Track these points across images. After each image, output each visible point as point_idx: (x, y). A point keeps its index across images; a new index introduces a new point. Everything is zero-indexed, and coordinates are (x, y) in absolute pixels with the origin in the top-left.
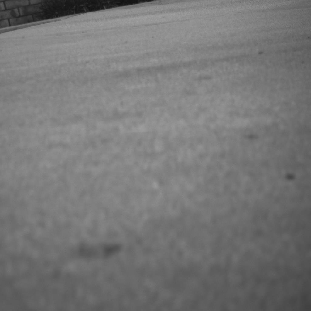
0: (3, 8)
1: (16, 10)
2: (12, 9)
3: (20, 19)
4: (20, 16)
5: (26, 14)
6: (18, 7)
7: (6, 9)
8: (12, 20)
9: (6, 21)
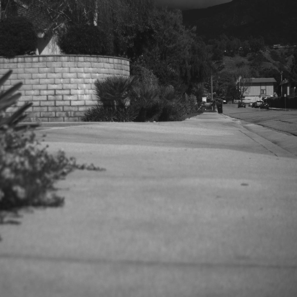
0: (62, 110)
1: (69, 113)
2: (67, 112)
3: (71, 118)
5: (75, 116)
6: (71, 111)
8: (66, 118)
9: (62, 118)
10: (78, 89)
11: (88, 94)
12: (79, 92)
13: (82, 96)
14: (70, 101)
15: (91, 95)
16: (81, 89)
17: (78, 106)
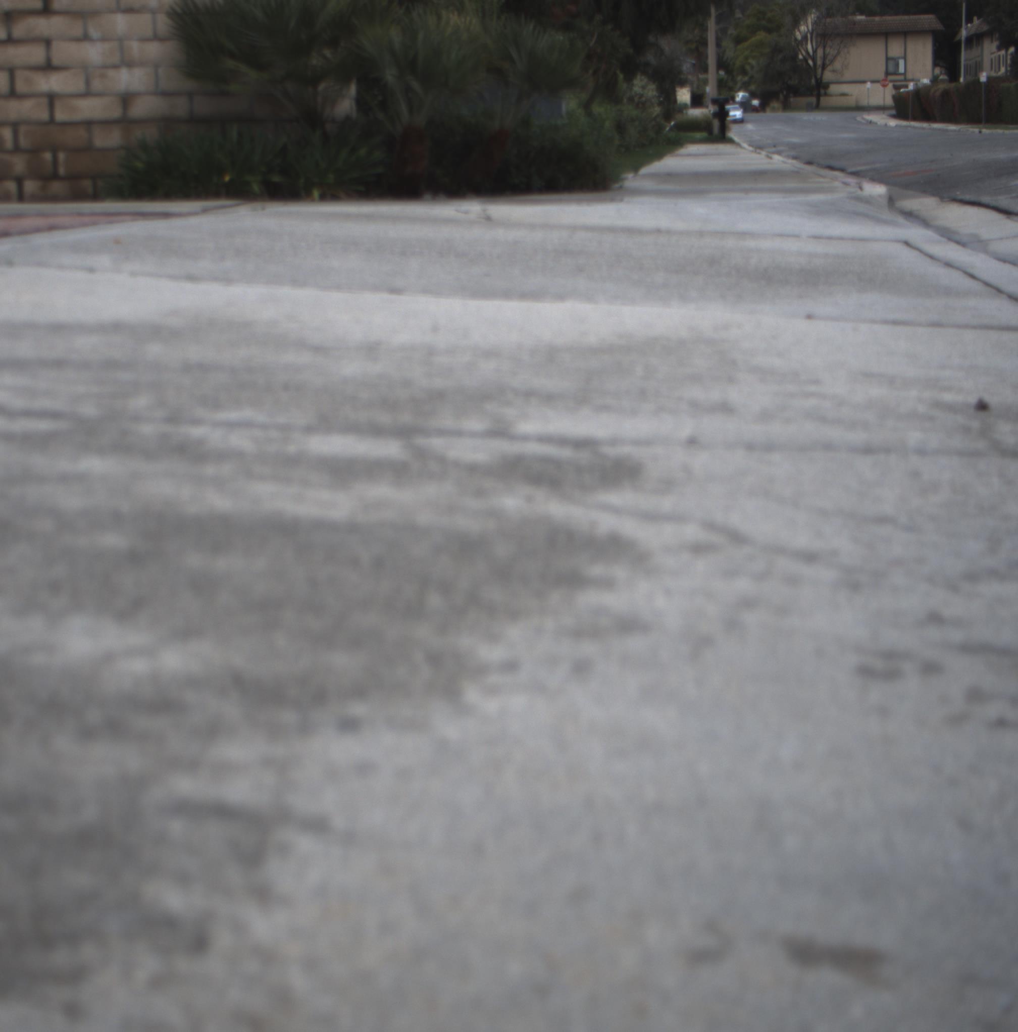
0: (9, 144)
1: (47, 156)
2: (34, 152)
3: (56, 185)
4: (55, 176)
5: (76, 175)
6: (54, 149)
7: (17, 149)
8: (30, 186)
9: (11, 186)
10: (86, 38)
11: (142, 64)
12: (94, 53)
13: (111, 73)
14: (52, 98)
15: (156, 66)
16: (103, 39)
17: (89, 124)
